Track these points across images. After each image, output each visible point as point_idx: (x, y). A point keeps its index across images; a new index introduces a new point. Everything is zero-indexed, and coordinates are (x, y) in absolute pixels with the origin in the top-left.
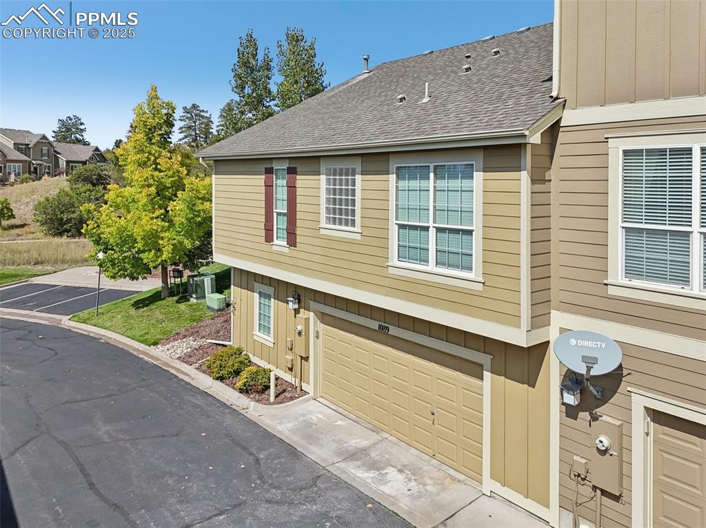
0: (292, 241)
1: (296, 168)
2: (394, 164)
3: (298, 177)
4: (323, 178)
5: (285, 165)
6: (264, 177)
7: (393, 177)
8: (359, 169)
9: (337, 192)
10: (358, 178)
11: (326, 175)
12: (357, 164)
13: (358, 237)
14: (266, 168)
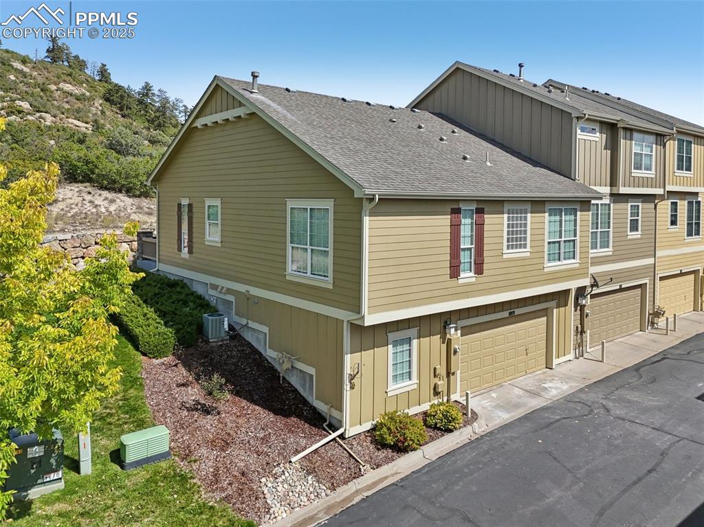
0: (479, 270)
1: (484, 208)
2: (548, 207)
3: (485, 216)
4: (506, 216)
5: (473, 206)
6: (449, 217)
7: (547, 214)
8: (529, 210)
9: (515, 226)
10: (529, 215)
11: (509, 214)
12: (529, 207)
13: (528, 254)
14: (452, 209)
